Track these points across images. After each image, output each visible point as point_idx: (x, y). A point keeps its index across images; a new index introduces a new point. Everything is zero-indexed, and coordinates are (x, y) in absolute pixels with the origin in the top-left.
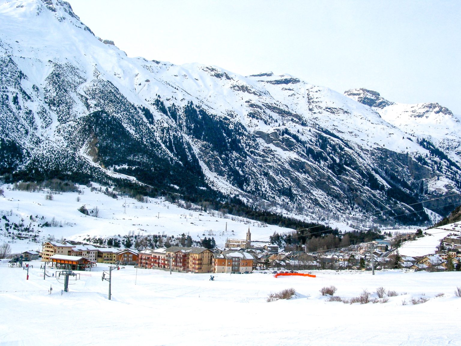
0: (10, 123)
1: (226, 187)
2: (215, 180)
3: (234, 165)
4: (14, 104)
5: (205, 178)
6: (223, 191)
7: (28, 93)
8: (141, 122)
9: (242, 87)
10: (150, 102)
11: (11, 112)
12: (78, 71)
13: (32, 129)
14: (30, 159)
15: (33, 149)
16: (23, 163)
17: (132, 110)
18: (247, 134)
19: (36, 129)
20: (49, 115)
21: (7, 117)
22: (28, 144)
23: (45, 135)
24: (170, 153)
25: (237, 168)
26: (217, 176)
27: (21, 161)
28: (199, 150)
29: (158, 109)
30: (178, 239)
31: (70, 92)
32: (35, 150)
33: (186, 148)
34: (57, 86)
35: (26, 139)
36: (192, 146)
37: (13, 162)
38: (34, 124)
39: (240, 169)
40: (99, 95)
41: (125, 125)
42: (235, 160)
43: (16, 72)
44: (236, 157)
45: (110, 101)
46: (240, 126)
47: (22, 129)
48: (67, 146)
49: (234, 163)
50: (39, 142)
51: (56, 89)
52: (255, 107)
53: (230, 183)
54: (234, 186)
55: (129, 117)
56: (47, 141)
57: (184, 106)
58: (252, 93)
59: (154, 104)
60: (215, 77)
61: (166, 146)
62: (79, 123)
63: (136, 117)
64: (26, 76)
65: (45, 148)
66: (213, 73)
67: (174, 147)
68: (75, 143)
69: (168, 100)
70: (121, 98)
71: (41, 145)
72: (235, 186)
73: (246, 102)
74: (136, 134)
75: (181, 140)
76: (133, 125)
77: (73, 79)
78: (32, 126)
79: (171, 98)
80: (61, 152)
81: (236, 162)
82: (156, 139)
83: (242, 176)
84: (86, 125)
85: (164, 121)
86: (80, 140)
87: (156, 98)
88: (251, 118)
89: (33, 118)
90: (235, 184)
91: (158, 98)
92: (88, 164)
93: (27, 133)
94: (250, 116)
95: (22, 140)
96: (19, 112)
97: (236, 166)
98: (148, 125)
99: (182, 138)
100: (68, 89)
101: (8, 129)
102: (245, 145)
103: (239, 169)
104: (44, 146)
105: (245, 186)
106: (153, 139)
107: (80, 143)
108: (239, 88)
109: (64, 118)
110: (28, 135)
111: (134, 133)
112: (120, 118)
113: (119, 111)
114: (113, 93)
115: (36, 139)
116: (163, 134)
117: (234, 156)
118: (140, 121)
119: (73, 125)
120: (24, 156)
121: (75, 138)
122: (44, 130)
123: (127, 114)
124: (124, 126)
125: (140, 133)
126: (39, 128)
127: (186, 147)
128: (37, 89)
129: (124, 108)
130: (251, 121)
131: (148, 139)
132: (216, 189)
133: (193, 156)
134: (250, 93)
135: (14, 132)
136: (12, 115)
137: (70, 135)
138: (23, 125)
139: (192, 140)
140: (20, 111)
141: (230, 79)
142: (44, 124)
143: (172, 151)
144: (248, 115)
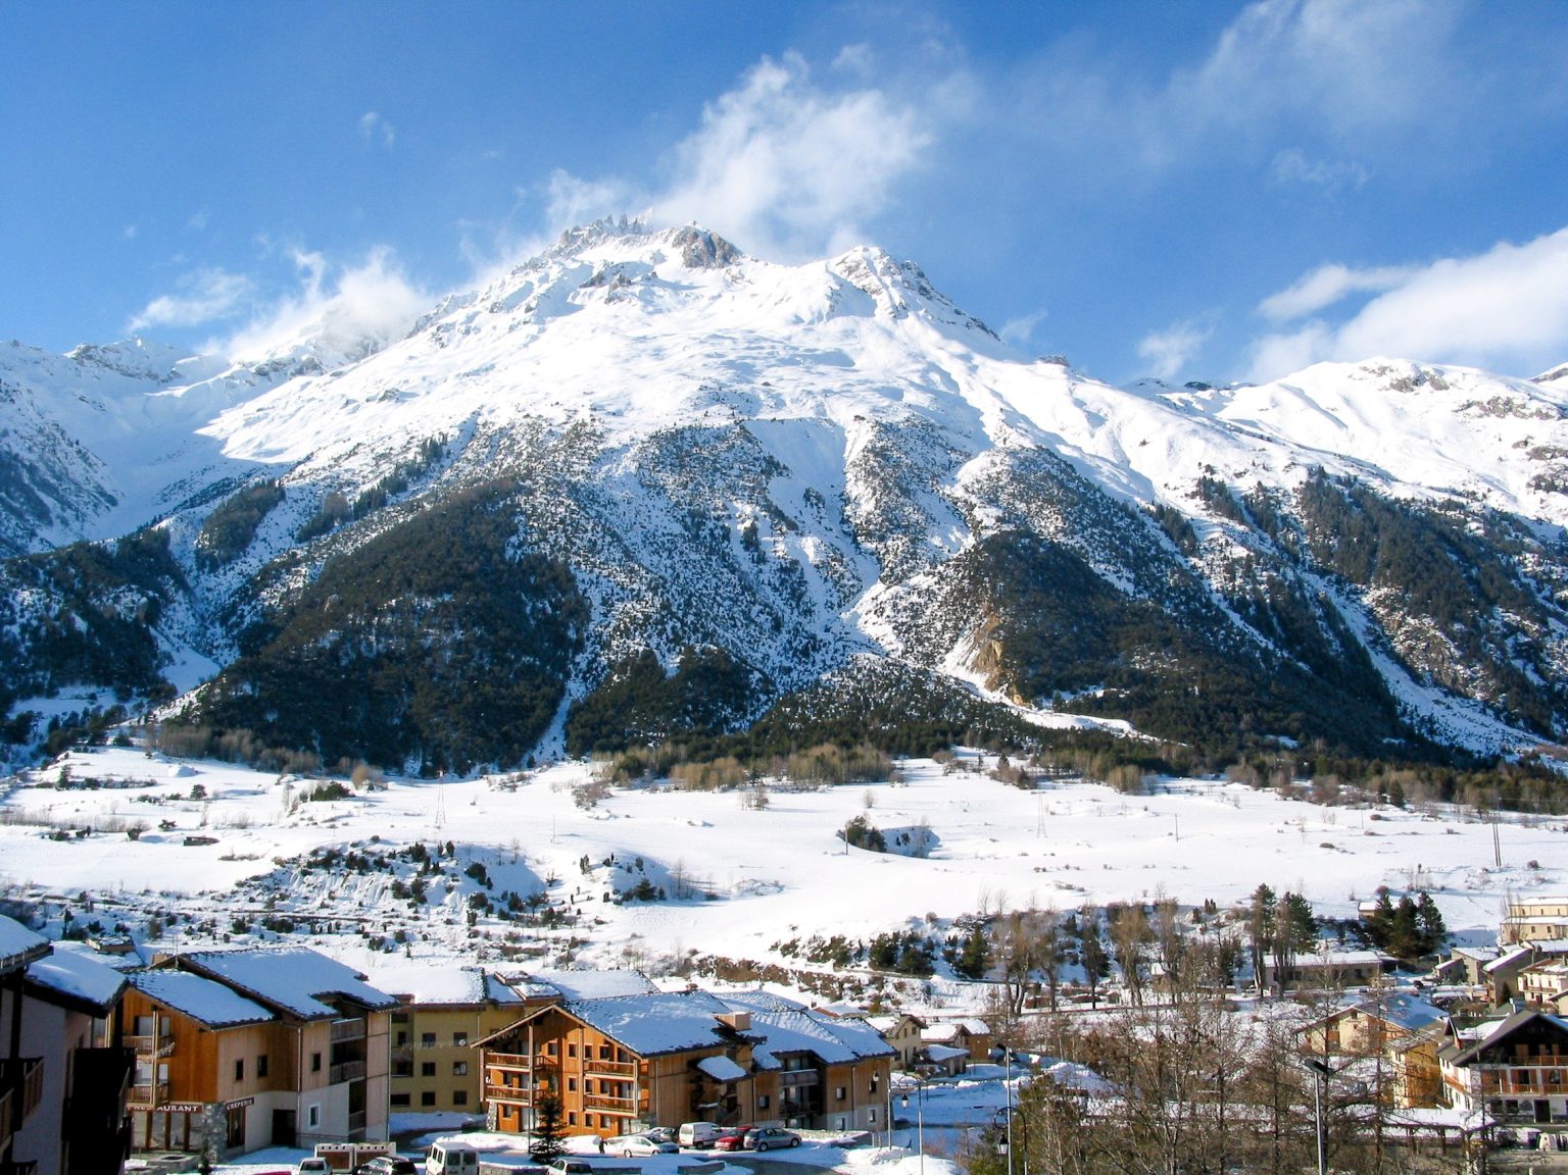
0: (727, 603)
1: (1482, 731)
2: (1438, 712)
3: (1504, 652)
4: (746, 549)
5: (1399, 709)
6: (1472, 745)
7: (789, 512)
8: (1153, 552)
9: (1494, 401)
10: (1181, 492)
11: (733, 572)
12: (942, 433)
13: (796, 612)
14: (769, 699)
15: (788, 671)
16: (745, 714)
17: (1121, 519)
18: (1535, 544)
19: (808, 612)
20: (852, 565)
21: (718, 587)
22: (777, 659)
23: (836, 628)
24: (1261, 638)
25: (1518, 663)
26: (1445, 700)
27: (740, 708)
28: (1364, 620)
29: (1208, 508)
30: (1238, 915)
31: (920, 493)
32: (794, 674)
33: (1320, 618)
34: (877, 482)
35: (774, 645)
36: (1339, 608)
37: (712, 713)
38: (805, 599)
39: (1530, 666)
40: (1010, 490)
41: (1099, 568)
42: (1505, 636)
43: (756, 459)
44: (1506, 625)
45: (1044, 501)
46: (1504, 523)
47: (763, 617)
48: (905, 653)
49: (1501, 648)
50: (814, 649)
51: (874, 489)
52: (1549, 455)
53: (1497, 718)
54: (1513, 727)
55: (1111, 542)
56: (840, 644)
57: (1297, 485)
58: (1531, 415)
59: (1193, 495)
60: (1394, 393)
61: (1246, 618)
62: (942, 578)
63: (1136, 539)
64: (785, 468)
65: (829, 662)
66: (1386, 380)
67: (1275, 620)
68: (928, 639)
69: (1239, 475)
70: (1082, 490)
71: (818, 657)
72: (1519, 728)
73: (1516, 445)
74: (1140, 592)
75: (1298, 594)
76: (1126, 565)
77: (930, 456)
78: (798, 606)
79: (1251, 468)
80: (879, 669)
81: (1509, 642)
82: (1208, 600)
83: (1538, 688)
84: (963, 577)
85: (1230, 540)
86: (945, 627)
87: (1200, 474)
88: (1541, 494)
89: (802, 582)
90: (1517, 720)
91: (1208, 475)
92: (965, 697)
93: (777, 626)
94: (1538, 487)
95: (762, 649)
96: (761, 571)
97: (1514, 658)
98: (1180, 559)
99: (1301, 588)
100: (913, 487)
101: (714, 620)
102: (1533, 583)
103: (1525, 665)
104: (828, 658)
105: (1557, 721)
106: (1200, 600)
107: (947, 636)
108: (1483, 408)
109: (898, 570)
110: (780, 632)
111: (1130, 588)
112: (1082, 547)
113: (1077, 527)
114: (1054, 477)
115: (805, 641)
116: (1233, 579)
117: (1498, 623)
118: (1149, 549)
119: (925, 587)
120: (753, 691)
121: (929, 625)
122: (832, 614)
123: (1102, 534)
124: (1096, 571)
125: (1153, 585)
126: (819, 609)
127: (1319, 612)
128: (819, 498)
129: (1093, 516)
130: (1542, 501)
131: (1182, 603)
132: (1445, 743)
133: (1347, 638)
134: (1524, 416)
135: (735, 626)
136: (735, 581)
137: (913, 618)
138: (766, 605)
139: (1337, 591)
140: (762, 566)
141: (1446, 388)
142: (836, 595)
143: (1268, 631)
144: (1529, 485)
